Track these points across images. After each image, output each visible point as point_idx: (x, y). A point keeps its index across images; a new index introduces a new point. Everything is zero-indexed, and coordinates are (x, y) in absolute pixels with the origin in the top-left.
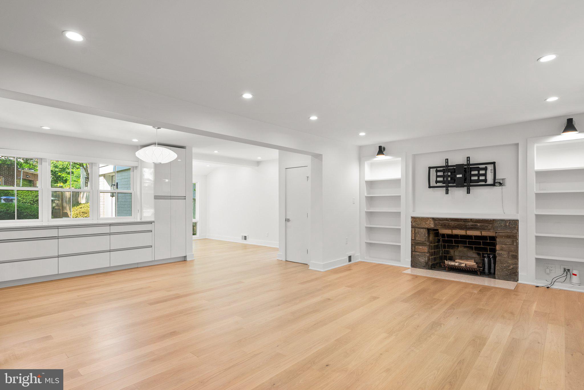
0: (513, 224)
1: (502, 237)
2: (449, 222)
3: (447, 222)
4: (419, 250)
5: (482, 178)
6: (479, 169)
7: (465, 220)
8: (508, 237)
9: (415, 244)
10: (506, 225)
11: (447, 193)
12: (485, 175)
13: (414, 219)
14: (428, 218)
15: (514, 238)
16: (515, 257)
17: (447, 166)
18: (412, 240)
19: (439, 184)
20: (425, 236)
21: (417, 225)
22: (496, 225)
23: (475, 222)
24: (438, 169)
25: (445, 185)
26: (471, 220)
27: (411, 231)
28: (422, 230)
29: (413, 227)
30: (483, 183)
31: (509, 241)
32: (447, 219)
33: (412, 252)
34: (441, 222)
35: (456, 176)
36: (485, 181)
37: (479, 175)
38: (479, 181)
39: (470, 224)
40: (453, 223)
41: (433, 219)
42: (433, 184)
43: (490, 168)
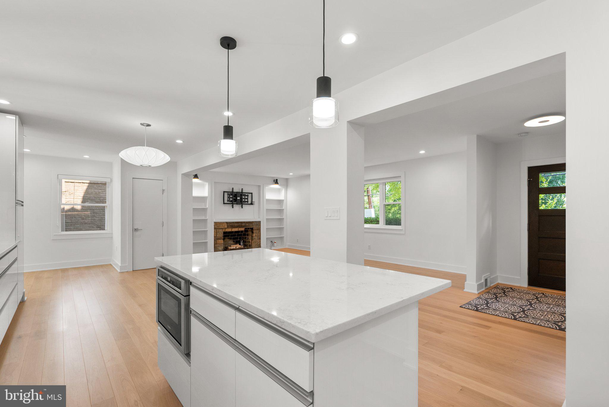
0: (259, 223)
1: (255, 230)
2: (234, 224)
3: (233, 224)
4: (219, 243)
5: (246, 200)
6: (245, 195)
7: (242, 223)
8: (258, 229)
9: (216, 239)
10: (257, 224)
11: (233, 207)
12: (247, 199)
13: (216, 223)
14: (224, 223)
15: (259, 229)
16: (260, 239)
17: (233, 192)
18: (214, 237)
19: (229, 202)
20: (222, 233)
21: (217, 227)
22: (253, 224)
23: (246, 223)
24: (229, 193)
25: (231, 203)
26: (244, 222)
27: (214, 231)
28: (220, 230)
29: (215, 228)
30: (246, 203)
31: (258, 231)
32: (233, 223)
33: (214, 244)
34: (230, 224)
35: (236, 198)
36: (248, 202)
37: (245, 199)
38: (245, 202)
39: (244, 224)
40: (236, 224)
41: (227, 223)
42: (226, 201)
43: (250, 195)
